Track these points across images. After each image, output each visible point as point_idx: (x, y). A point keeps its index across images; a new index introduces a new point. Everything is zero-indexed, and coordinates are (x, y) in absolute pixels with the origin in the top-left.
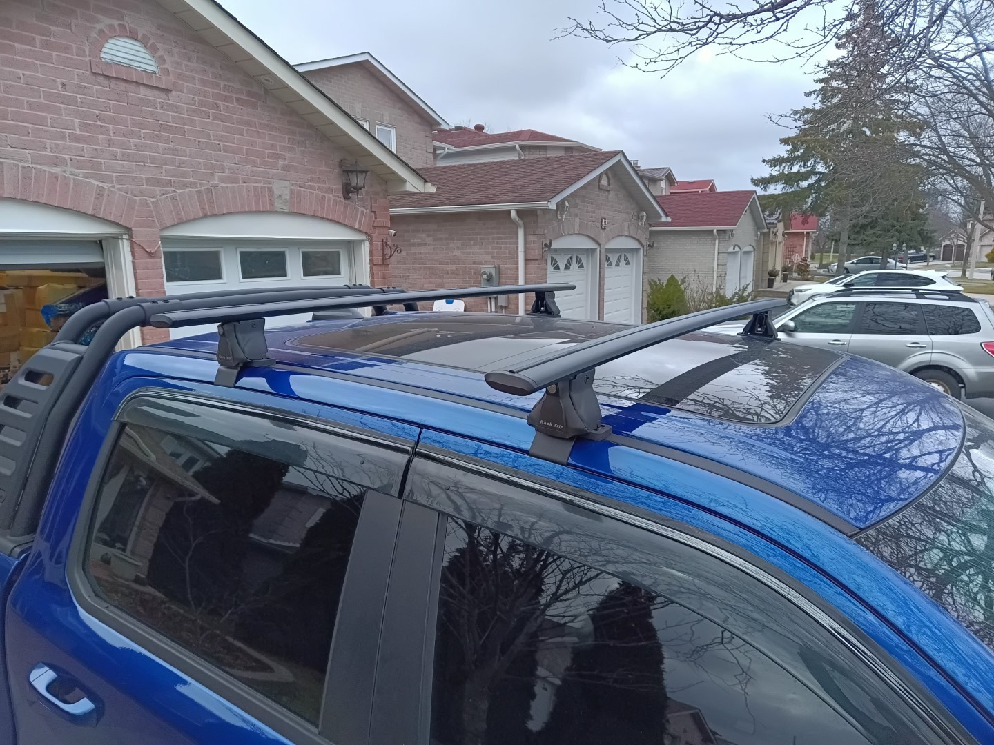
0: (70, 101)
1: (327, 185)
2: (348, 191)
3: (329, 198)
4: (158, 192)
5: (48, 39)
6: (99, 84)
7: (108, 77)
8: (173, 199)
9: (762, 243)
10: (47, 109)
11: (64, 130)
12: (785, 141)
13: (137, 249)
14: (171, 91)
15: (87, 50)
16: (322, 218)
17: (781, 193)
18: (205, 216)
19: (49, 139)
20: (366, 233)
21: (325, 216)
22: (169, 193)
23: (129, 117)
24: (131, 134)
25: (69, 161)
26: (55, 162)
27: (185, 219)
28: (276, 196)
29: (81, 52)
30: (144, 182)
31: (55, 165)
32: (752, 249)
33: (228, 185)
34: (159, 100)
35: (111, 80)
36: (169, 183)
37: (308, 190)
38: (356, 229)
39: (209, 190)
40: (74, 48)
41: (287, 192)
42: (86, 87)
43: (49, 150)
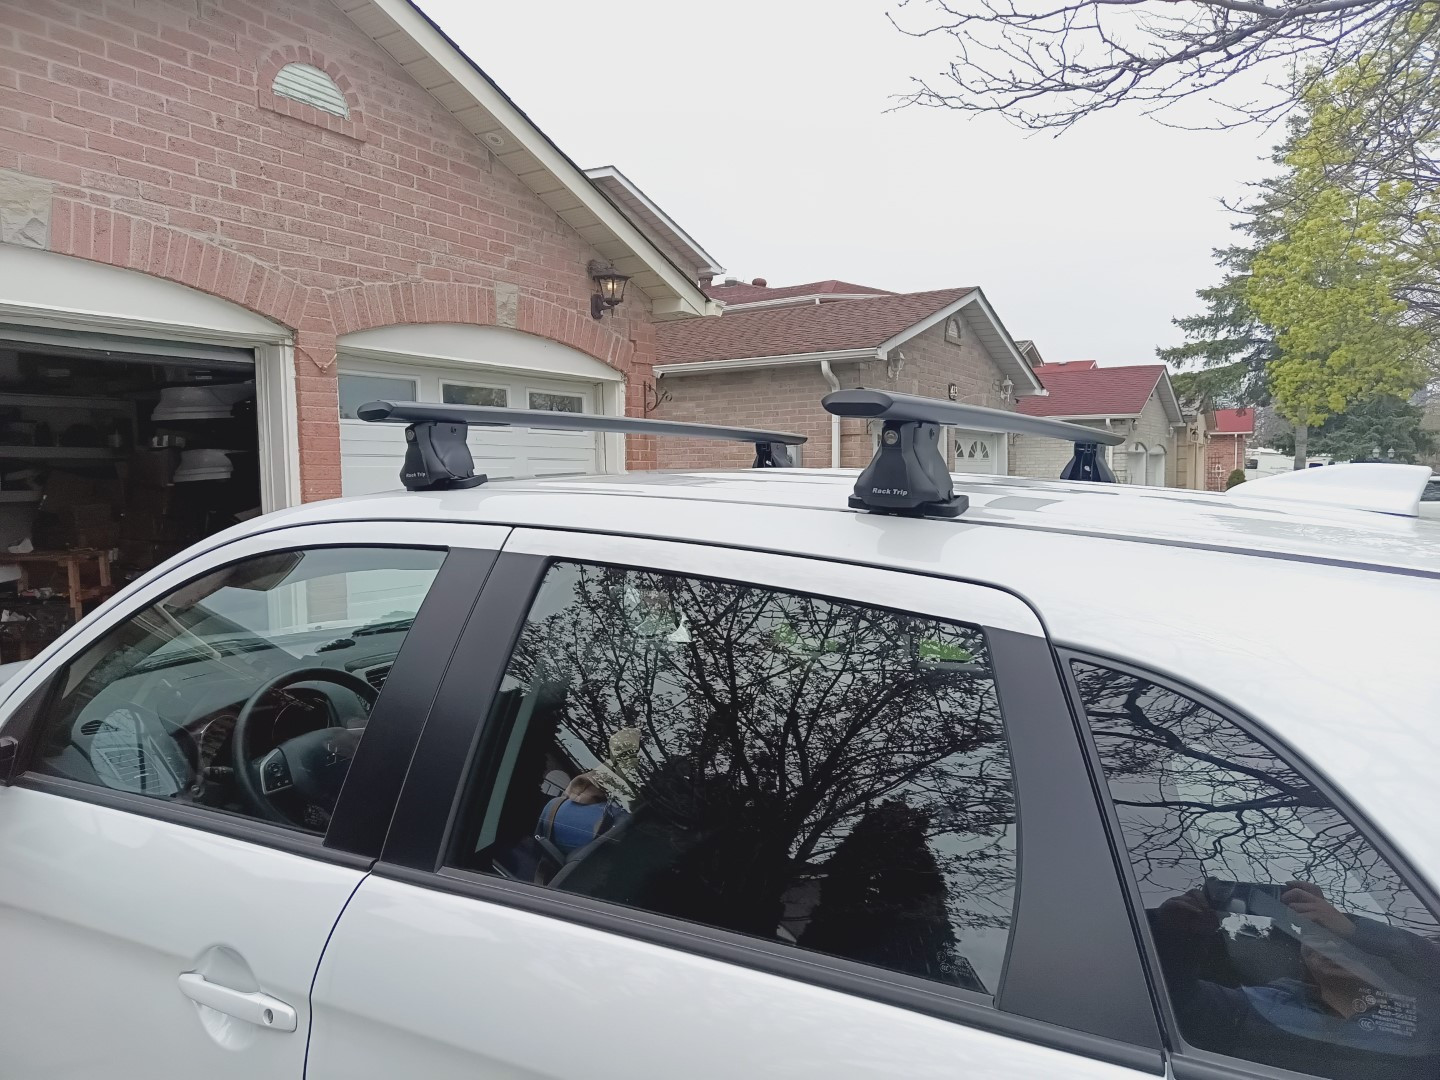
0: (229, 144)
1: (570, 296)
2: (600, 306)
3: (572, 315)
4: (338, 282)
5: (204, 56)
6: (268, 124)
7: (281, 115)
8: (358, 293)
9: (1175, 445)
10: (197, 151)
11: (216, 183)
12: (1205, 295)
13: (303, 360)
14: (364, 142)
15: (255, 76)
16: (560, 343)
17: (1202, 370)
18: (400, 323)
19: (193, 193)
20: (622, 371)
21: (565, 340)
22: (352, 285)
23: (305, 173)
24: (305, 197)
25: (219, 225)
26: (201, 225)
27: (372, 325)
28: (498, 304)
29: (246, 78)
30: (320, 265)
31: (200, 228)
32: (1162, 452)
33: (435, 282)
34: (346, 154)
35: (284, 119)
36: (352, 271)
37: (543, 301)
38: (607, 364)
39: (407, 287)
40: (238, 74)
41: (514, 299)
42: (249, 126)
43: (193, 207)
